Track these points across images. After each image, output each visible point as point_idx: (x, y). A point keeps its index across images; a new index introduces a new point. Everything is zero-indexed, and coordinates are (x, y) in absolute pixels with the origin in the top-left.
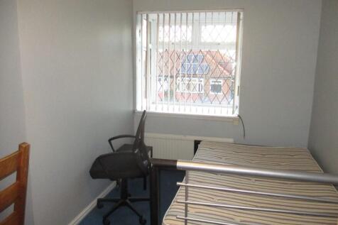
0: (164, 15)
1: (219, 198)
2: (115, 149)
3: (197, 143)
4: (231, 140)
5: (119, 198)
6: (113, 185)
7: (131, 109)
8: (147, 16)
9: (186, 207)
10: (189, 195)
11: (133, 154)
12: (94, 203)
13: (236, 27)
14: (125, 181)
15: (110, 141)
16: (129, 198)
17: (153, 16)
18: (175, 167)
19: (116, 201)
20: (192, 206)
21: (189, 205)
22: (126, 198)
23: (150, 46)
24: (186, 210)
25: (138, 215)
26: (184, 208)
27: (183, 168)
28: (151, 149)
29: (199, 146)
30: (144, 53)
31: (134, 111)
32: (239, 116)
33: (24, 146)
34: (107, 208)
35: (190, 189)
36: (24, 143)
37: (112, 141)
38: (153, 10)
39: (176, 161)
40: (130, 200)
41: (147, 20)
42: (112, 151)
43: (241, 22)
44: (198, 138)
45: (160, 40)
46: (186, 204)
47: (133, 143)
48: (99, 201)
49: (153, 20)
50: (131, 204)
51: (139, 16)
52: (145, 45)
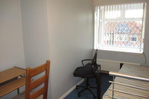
0: (107, 7)
1: (130, 90)
2: (84, 65)
3: (121, 65)
4: (139, 64)
5: (85, 86)
6: (83, 80)
7: (92, 48)
8: (100, 8)
9: (113, 92)
10: (114, 87)
11: (92, 67)
12: (75, 87)
13: (143, 10)
14: (88, 79)
15: (82, 61)
16: (89, 86)
17: (102, 7)
18: (108, 74)
19: (84, 87)
20: (115, 92)
21: (114, 92)
22: (88, 86)
23: (101, 21)
24: (113, 94)
25: (93, 94)
26: (112, 93)
27: (112, 75)
28: (100, 66)
29: (122, 66)
30: (98, 24)
31: (93, 49)
32: (143, 53)
33: (48, 61)
34: (80, 89)
35: (115, 84)
36: (48, 60)
37: (83, 62)
38: (102, 5)
39: (109, 72)
40: (90, 87)
41: (100, 9)
42: (83, 66)
43: (145, 8)
44: (122, 62)
45: (106, 18)
46: (113, 91)
47: (91, 63)
48: (77, 86)
49: (102, 9)
50: (90, 89)
51: (96, 8)
52: (98, 20)
